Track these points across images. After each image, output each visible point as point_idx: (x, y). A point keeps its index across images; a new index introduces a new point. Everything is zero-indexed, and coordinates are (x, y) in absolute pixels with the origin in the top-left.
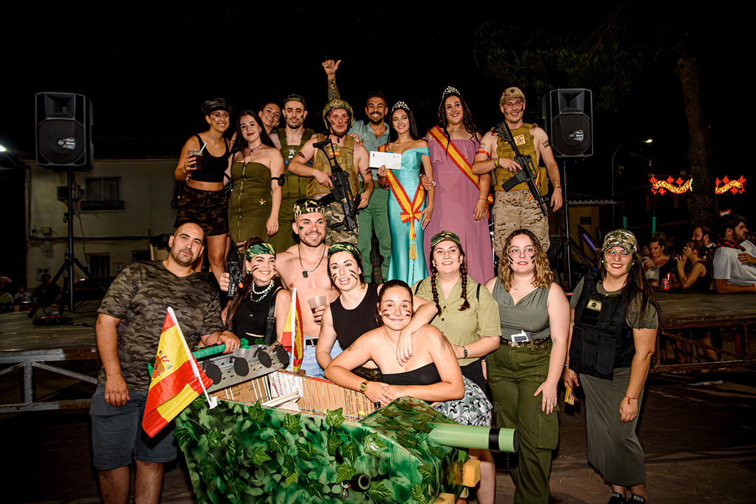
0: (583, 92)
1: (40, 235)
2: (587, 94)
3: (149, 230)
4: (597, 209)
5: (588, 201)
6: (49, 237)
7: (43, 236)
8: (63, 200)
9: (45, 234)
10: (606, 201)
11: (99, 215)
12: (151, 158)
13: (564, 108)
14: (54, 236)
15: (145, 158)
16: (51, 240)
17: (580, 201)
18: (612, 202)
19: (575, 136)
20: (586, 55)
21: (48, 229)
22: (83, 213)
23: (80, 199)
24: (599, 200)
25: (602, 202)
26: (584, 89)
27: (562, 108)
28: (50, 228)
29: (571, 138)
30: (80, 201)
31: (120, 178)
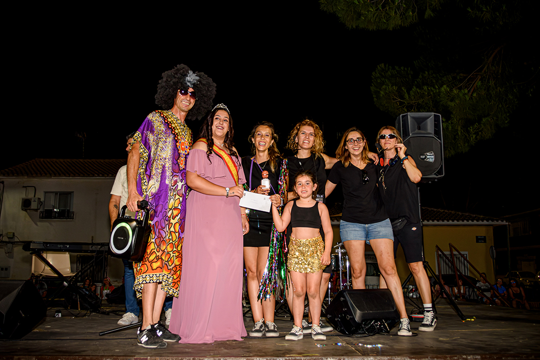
0: (433, 116)
1: (5, 239)
2: (436, 118)
3: (92, 237)
4: (491, 229)
5: (483, 221)
6: (12, 240)
7: (7, 240)
8: (26, 210)
9: (9, 238)
10: (500, 221)
11: (53, 223)
12: (99, 176)
13: (415, 130)
14: (16, 240)
15: (93, 176)
16: (13, 243)
17: (475, 221)
18: (505, 223)
19: (425, 158)
20: (466, 91)
21: (12, 234)
22: (40, 221)
23: (39, 209)
24: (492, 221)
25: (495, 223)
26: (433, 113)
27: (413, 130)
28: (14, 233)
29: (422, 159)
30: (39, 211)
31: (73, 192)
